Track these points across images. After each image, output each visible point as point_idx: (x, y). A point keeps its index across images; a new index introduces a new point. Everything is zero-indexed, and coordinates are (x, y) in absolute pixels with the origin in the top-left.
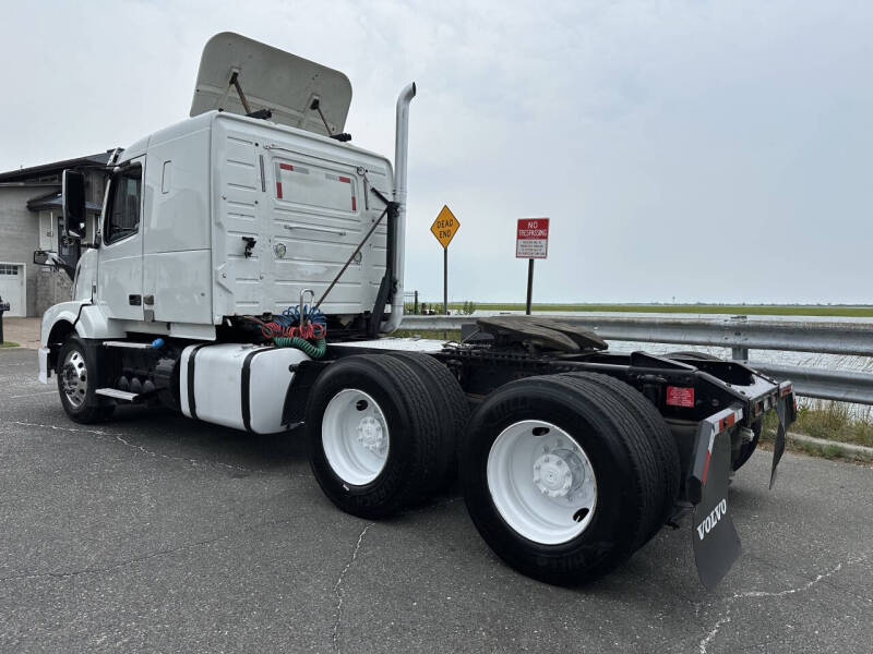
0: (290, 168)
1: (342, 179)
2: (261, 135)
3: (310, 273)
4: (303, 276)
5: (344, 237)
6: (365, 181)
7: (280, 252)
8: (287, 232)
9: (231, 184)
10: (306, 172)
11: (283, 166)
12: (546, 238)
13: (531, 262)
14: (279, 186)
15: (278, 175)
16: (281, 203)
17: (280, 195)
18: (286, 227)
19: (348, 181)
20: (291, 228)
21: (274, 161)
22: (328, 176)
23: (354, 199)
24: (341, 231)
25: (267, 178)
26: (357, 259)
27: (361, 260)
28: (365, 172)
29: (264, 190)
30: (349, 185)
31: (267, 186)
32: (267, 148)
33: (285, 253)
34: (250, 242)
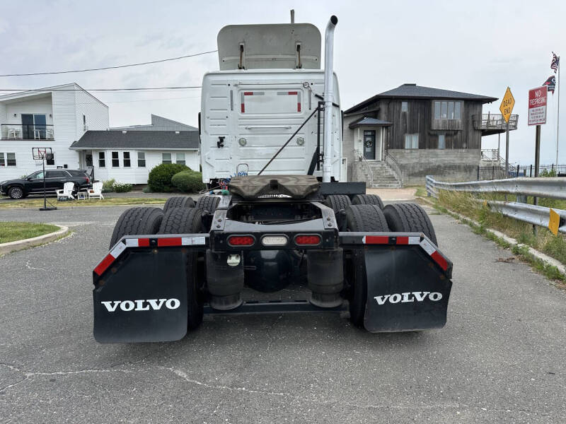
0: (251, 94)
1: (290, 93)
2: (232, 79)
3: (264, 153)
4: (259, 156)
5: (289, 130)
6: (310, 91)
7: (243, 143)
8: (247, 131)
9: (212, 110)
10: (263, 94)
11: (246, 94)
12: (545, 104)
13: (538, 129)
14: (243, 106)
15: (243, 99)
16: (244, 115)
17: (243, 111)
18: (246, 128)
19: (296, 93)
20: (250, 129)
21: (240, 92)
22: (279, 94)
23: (299, 105)
24: (287, 126)
25: (234, 103)
26: (300, 143)
27: (303, 142)
28: (310, 85)
29: (232, 110)
30: (296, 96)
31: (234, 106)
32: (236, 85)
33: (246, 143)
34: (222, 139)
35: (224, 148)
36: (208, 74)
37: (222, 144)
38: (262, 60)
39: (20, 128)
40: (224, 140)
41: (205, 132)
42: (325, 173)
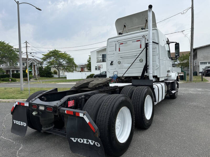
0: (123, 44)
1: (137, 41)
4: (125, 67)
6: (146, 39)
7: (119, 63)
8: (121, 58)
9: (109, 52)
10: (127, 43)
11: (121, 44)
14: (119, 49)
15: (119, 46)
17: (119, 51)
18: (120, 57)
19: (139, 41)
20: (121, 57)
21: (119, 44)
22: (133, 42)
23: (141, 45)
24: (136, 55)
25: (117, 48)
26: (141, 61)
27: (143, 61)
28: (145, 36)
29: (116, 51)
30: (140, 42)
31: (116, 49)
32: (117, 41)
33: (120, 63)
34: (112, 62)
35: (113, 65)
36: (109, 39)
37: (112, 64)
38: (134, 28)
39: (101, 59)
40: (113, 62)
41: (107, 60)
42: (149, 74)
